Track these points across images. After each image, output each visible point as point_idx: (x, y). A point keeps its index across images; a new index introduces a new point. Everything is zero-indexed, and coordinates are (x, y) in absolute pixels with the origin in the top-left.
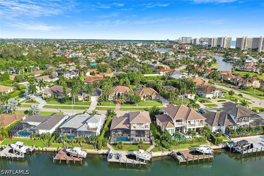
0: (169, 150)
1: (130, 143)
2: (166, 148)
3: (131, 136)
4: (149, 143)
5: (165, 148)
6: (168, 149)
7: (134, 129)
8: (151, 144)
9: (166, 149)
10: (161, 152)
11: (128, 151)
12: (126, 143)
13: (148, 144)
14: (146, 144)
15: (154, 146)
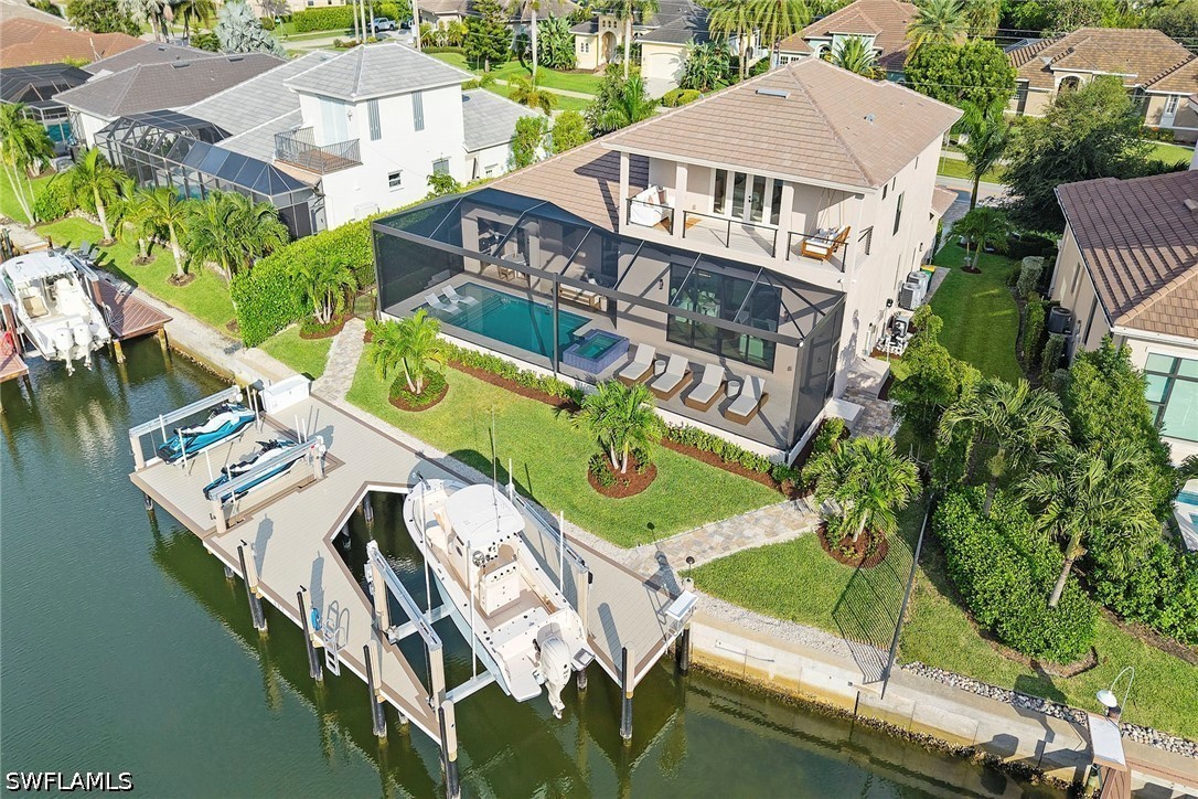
0: (1035, 693)
1: (543, 382)
2: (993, 634)
3: (626, 316)
4: (766, 451)
5: (975, 616)
6: (1009, 665)
7: (661, 237)
8: (792, 481)
9: (990, 649)
10: (866, 650)
11: (440, 455)
12: (504, 367)
13: (739, 468)
14: (722, 457)
15: (812, 525)
